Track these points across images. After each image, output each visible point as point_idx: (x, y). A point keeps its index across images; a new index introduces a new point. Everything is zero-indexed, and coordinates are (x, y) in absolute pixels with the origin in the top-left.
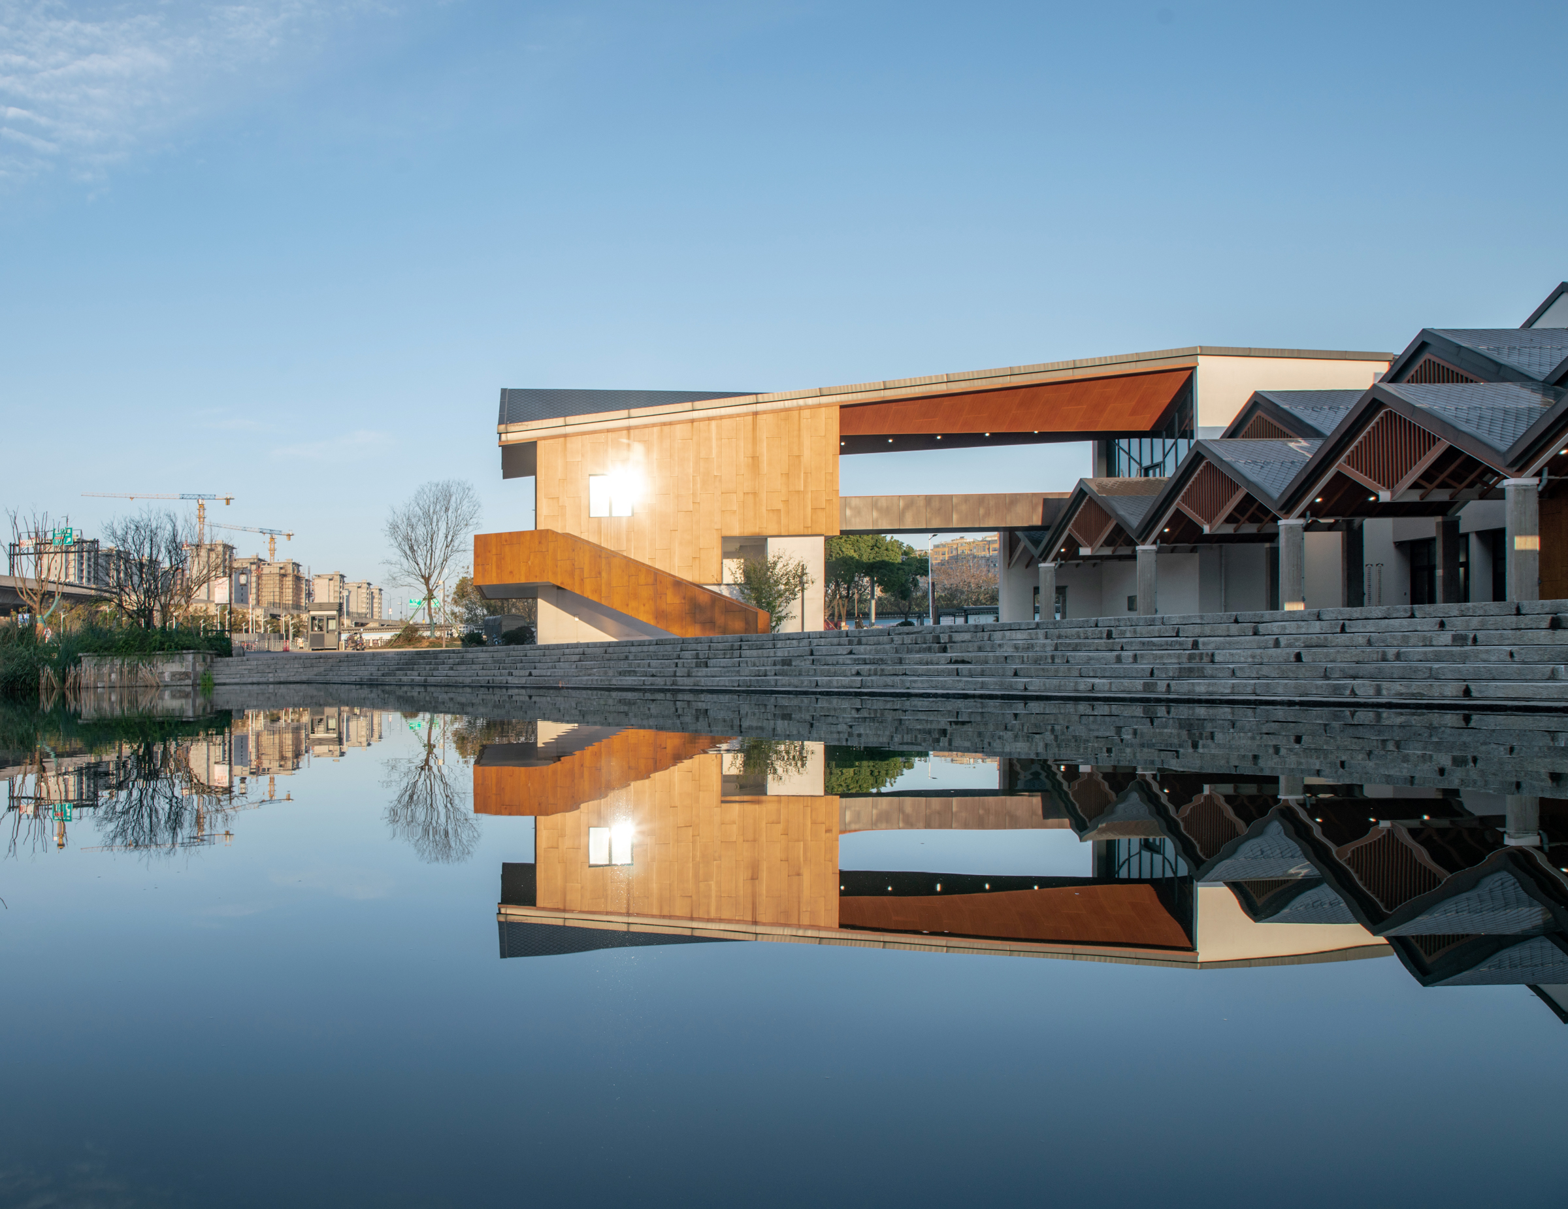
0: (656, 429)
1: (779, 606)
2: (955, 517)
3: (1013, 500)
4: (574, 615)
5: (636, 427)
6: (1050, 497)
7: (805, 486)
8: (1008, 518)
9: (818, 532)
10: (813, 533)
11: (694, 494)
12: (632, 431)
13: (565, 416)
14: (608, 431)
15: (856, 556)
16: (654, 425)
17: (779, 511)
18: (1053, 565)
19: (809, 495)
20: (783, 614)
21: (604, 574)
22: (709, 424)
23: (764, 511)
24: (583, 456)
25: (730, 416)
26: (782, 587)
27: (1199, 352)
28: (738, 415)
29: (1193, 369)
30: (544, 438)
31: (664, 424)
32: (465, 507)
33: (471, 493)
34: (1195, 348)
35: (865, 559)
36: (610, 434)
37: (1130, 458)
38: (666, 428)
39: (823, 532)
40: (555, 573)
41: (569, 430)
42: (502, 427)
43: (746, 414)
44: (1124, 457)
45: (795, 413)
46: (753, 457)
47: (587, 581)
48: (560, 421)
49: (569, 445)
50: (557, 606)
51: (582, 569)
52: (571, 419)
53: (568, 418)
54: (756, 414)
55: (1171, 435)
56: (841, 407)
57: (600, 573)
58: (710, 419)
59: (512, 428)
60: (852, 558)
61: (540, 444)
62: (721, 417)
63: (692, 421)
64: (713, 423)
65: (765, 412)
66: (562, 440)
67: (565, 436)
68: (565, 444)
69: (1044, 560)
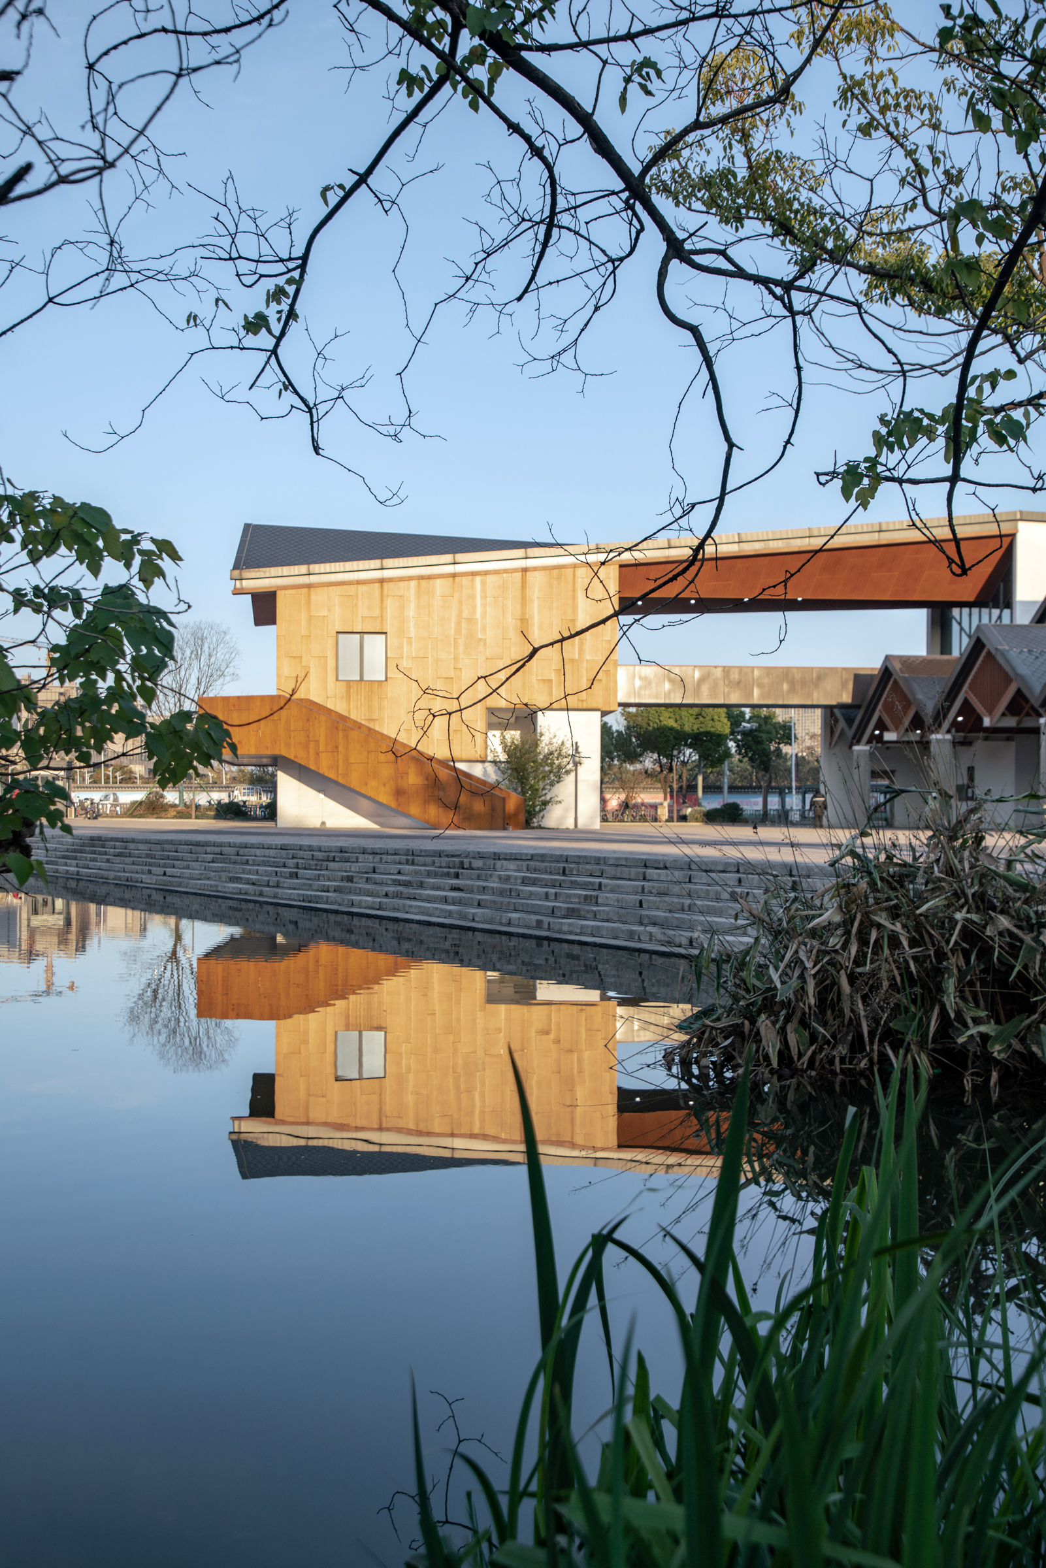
0: (413, 583)
1: (544, 789)
2: (756, 692)
3: (822, 675)
4: (319, 791)
5: (390, 580)
6: (862, 672)
7: (580, 654)
8: (815, 695)
9: (594, 705)
10: (589, 706)
11: (456, 659)
12: (385, 584)
13: (309, 563)
14: (359, 582)
15: (675, 725)
16: (410, 578)
17: (551, 681)
18: (867, 748)
19: (585, 665)
20: (548, 797)
21: (341, 748)
22: (473, 581)
23: (534, 681)
24: (329, 610)
25: (497, 572)
26: (547, 768)
27: (1018, 517)
28: (506, 571)
29: (1013, 536)
30: (285, 588)
31: (421, 578)
32: (221, 655)
33: (227, 638)
34: (1015, 513)
35: (687, 728)
36: (360, 587)
37: (962, 629)
38: (423, 582)
39: (600, 706)
40: (288, 745)
41: (313, 579)
42: (237, 572)
43: (514, 570)
44: (955, 628)
45: (570, 571)
46: (521, 620)
47: (323, 756)
48: (303, 569)
49: (313, 597)
50: (300, 780)
51: (317, 742)
52: (316, 568)
53: (311, 566)
54: (525, 570)
55: (996, 606)
56: (621, 566)
57: (337, 747)
58: (474, 574)
59: (247, 574)
60: (671, 729)
61: (280, 596)
62: (486, 573)
63: (454, 575)
64: (478, 579)
65: (535, 569)
66: (305, 590)
67: (309, 586)
68: (309, 595)
69: (858, 742)
